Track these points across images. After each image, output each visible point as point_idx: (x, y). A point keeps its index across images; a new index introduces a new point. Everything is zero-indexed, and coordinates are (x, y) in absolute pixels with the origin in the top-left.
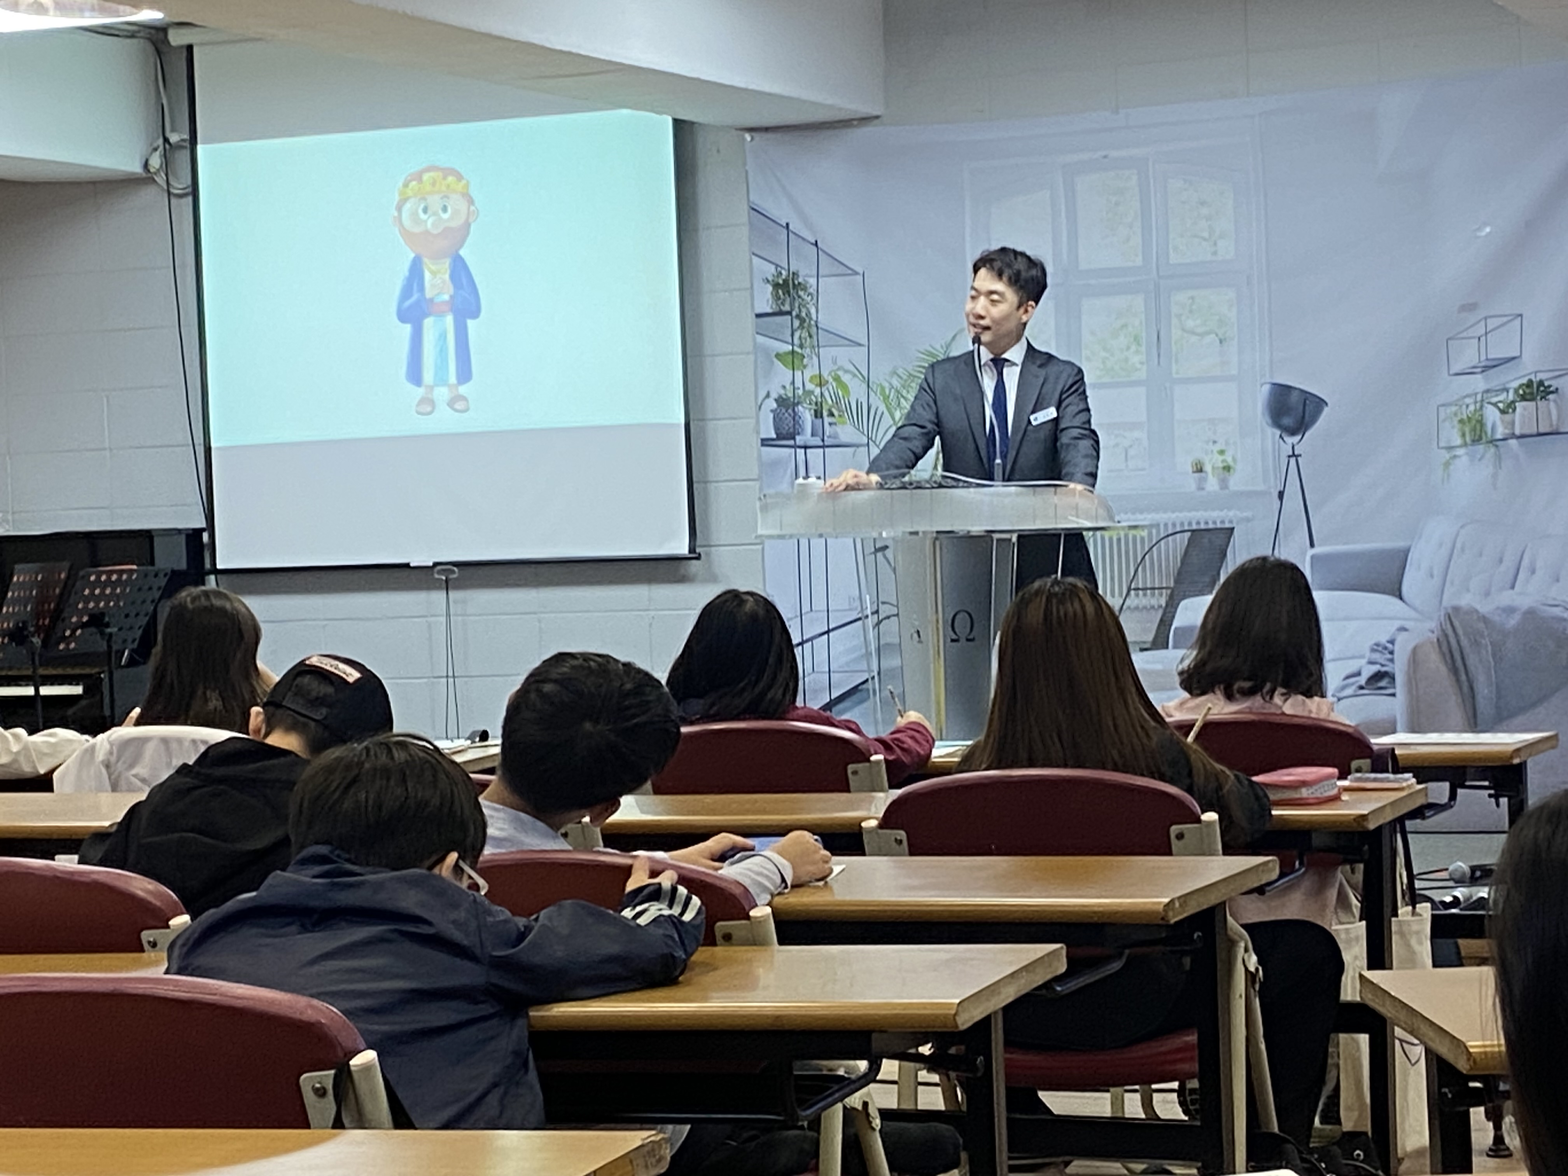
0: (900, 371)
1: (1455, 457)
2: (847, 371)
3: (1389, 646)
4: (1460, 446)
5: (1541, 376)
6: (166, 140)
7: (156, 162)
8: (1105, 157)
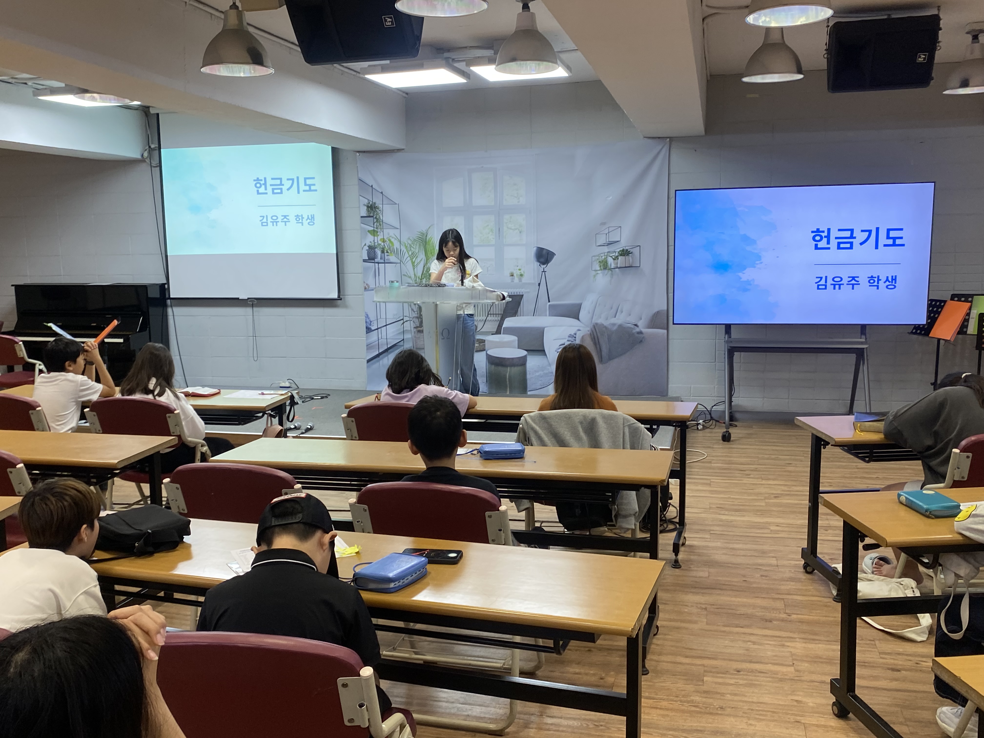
0: (411, 238)
1: (598, 273)
2: (393, 238)
3: (574, 335)
4: (599, 270)
5: (627, 248)
6: (150, 147)
7: (146, 154)
8: (483, 167)
